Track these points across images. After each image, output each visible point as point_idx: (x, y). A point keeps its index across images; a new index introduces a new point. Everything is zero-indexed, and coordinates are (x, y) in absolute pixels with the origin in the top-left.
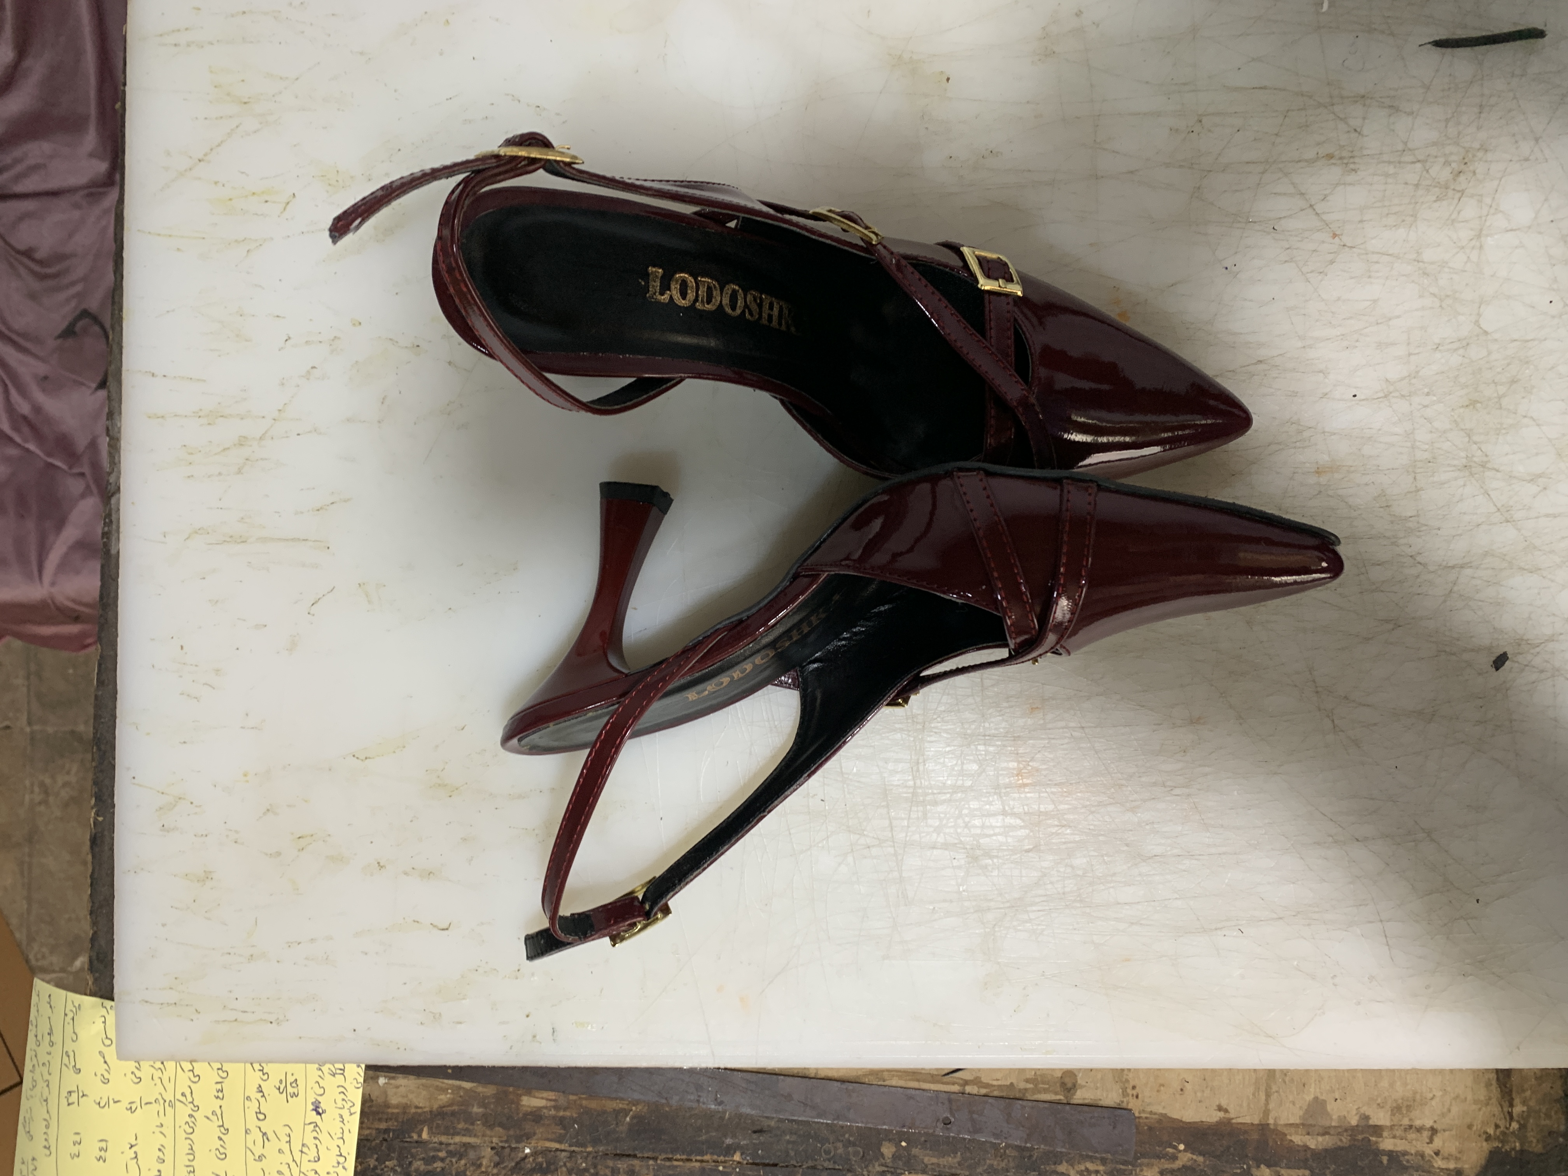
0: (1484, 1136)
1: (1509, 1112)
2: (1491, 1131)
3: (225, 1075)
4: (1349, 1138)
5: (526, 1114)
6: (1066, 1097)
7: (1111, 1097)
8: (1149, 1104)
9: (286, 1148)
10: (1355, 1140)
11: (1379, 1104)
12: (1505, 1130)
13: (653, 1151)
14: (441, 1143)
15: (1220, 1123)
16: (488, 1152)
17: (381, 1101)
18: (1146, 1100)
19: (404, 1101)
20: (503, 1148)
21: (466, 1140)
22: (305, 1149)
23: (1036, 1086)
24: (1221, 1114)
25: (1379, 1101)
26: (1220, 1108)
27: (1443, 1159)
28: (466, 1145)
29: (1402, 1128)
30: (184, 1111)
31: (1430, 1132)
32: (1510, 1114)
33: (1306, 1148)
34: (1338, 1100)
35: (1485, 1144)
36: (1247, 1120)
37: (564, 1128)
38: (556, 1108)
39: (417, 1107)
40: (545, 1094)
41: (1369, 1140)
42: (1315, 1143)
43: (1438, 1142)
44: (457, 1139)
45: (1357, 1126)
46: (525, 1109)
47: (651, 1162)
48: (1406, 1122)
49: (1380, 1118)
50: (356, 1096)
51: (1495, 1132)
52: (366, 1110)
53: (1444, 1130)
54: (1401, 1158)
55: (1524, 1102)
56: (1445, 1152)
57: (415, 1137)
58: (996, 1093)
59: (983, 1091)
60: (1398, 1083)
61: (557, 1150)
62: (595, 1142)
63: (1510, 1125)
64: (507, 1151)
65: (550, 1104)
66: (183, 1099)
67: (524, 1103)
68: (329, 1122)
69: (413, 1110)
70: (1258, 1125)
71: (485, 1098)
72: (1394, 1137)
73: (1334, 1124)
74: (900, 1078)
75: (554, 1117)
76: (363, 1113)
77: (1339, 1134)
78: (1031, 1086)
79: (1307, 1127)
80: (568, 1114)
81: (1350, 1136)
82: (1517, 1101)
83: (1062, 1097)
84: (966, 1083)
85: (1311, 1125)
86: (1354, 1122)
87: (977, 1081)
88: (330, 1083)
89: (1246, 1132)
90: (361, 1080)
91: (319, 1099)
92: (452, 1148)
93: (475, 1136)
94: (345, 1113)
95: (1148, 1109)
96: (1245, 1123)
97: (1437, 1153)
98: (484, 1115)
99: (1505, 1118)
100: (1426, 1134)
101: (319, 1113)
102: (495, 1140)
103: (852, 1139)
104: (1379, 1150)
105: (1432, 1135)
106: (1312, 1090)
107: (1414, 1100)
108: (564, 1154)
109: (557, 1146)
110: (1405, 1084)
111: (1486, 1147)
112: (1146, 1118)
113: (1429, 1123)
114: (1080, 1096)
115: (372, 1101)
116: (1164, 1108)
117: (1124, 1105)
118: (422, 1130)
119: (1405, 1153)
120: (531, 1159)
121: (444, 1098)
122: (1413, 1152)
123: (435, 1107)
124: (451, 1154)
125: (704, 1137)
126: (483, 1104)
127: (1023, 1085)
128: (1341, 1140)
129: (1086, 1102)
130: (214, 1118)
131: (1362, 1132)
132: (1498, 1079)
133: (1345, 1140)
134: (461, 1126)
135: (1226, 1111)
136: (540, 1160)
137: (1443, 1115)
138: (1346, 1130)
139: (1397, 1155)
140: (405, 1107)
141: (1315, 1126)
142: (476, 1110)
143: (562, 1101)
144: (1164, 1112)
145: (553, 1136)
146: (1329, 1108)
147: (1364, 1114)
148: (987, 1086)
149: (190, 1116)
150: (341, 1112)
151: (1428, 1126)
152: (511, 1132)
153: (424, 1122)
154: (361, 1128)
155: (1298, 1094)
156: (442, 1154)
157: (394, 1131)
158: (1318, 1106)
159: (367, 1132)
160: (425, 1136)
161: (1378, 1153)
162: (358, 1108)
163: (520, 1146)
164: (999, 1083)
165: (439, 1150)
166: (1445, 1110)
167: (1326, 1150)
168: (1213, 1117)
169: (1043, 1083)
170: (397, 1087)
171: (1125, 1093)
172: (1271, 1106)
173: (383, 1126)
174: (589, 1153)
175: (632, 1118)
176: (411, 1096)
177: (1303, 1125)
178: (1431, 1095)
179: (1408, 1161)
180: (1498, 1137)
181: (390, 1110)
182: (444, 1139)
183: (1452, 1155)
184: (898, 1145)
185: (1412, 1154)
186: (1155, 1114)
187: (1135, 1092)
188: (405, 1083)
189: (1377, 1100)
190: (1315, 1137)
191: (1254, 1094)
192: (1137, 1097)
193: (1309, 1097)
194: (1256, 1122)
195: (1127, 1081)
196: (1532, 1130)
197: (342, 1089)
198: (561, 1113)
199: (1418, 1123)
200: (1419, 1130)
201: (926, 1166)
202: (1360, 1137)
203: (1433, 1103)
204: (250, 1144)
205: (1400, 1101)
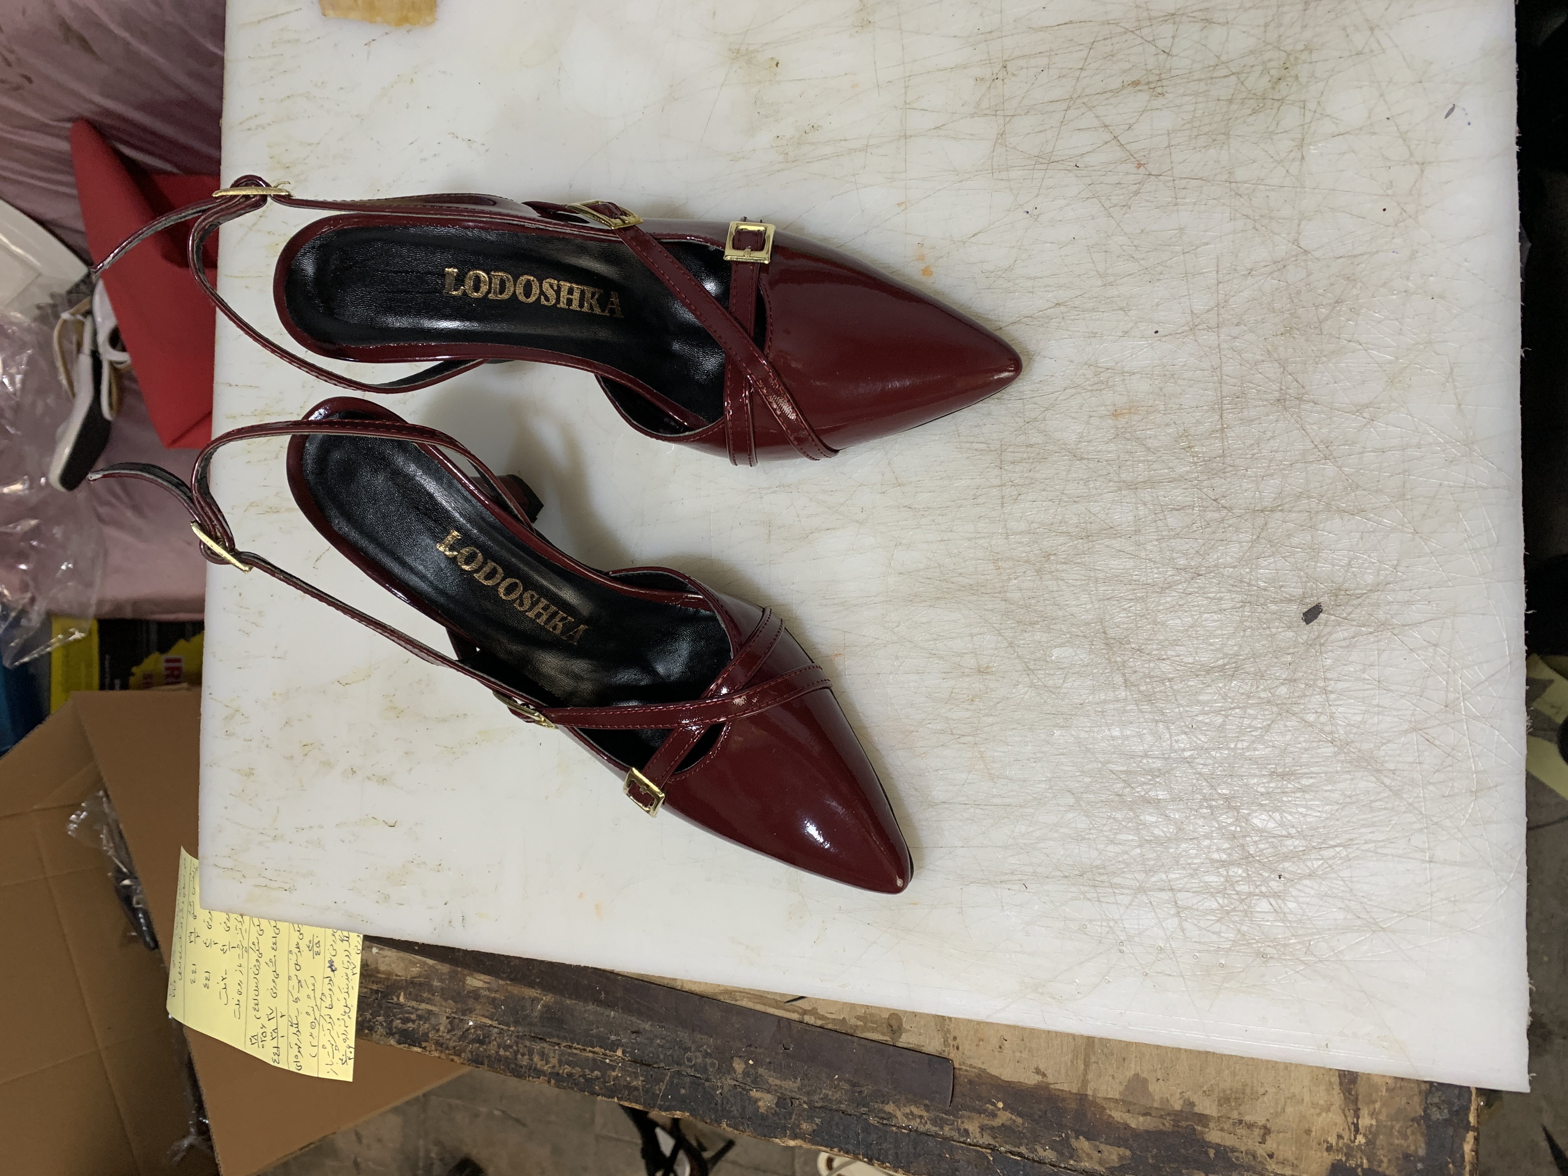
0: (1325, 1145)
1: (1353, 1123)
2: (1333, 1140)
3: (277, 931)
4: (1172, 1123)
5: (469, 992)
6: (892, 1039)
7: (933, 1045)
8: (969, 1058)
9: (311, 994)
10: (1178, 1126)
11: (1204, 1092)
12: (1349, 1142)
13: (558, 1037)
14: (413, 1008)
15: (1037, 1087)
16: (444, 1020)
17: (373, 966)
18: (966, 1052)
19: (389, 969)
20: (454, 1018)
21: (430, 1007)
22: (323, 998)
23: (865, 1024)
24: (1039, 1078)
25: (1205, 1089)
26: (1038, 1071)
27: (1277, 1163)
28: (430, 1012)
29: (1231, 1121)
30: (254, 956)
31: (1262, 1131)
32: (1356, 1126)
33: (1127, 1127)
34: (1161, 1081)
35: (1325, 1154)
36: (1065, 1087)
37: (495, 1008)
38: (489, 989)
39: (397, 975)
40: (483, 977)
41: (1194, 1130)
42: (1136, 1122)
43: (1271, 1144)
44: (423, 1006)
45: (1181, 1111)
46: (468, 987)
47: (557, 1047)
48: (1235, 1115)
49: (1207, 1107)
50: (357, 960)
51: (1337, 1144)
52: (365, 973)
53: (1278, 1132)
54: (1230, 1155)
55: (1372, 1114)
56: (1280, 1155)
57: (395, 999)
58: (830, 1026)
59: (819, 1023)
60: (1227, 1072)
61: (491, 1026)
62: (516, 1023)
63: (1355, 1138)
64: (457, 1021)
65: (486, 986)
66: (253, 947)
67: (467, 982)
68: (339, 978)
69: (394, 977)
70: (1076, 1094)
71: (442, 974)
72: (1222, 1130)
73: (1155, 1105)
74: (750, 999)
75: (488, 997)
76: (362, 975)
77: (1161, 1117)
78: (862, 1023)
79: (1127, 1105)
80: (498, 996)
81: (1173, 1120)
82: (1364, 1112)
83: (888, 1039)
84: (805, 1012)
85: (1130, 1103)
86: (1178, 1107)
87: (813, 1012)
88: (341, 946)
89: (1064, 1100)
90: (360, 947)
91: (333, 959)
92: (419, 1012)
93: (435, 1005)
94: (349, 972)
95: (968, 1062)
96: (1063, 1091)
97: (1271, 1156)
98: (442, 989)
99: (1349, 1129)
100: (1257, 1131)
101: (333, 971)
102: (448, 1010)
103: (709, 1051)
104: (1205, 1141)
105: (1264, 1135)
106: (1133, 1066)
107: (1244, 1093)
108: (496, 1030)
109: (489, 1022)
110: (1234, 1074)
111: (1329, 1159)
112: (966, 1071)
113: (1262, 1121)
114: (905, 1040)
115: (368, 965)
116: (983, 1063)
117: (945, 1055)
118: (399, 995)
119: (1233, 1150)
120: (472, 1031)
121: (415, 970)
122: (1243, 1149)
123: (409, 977)
124: (420, 1017)
125: (595, 1031)
126: (441, 980)
127: (853, 1021)
128: (1164, 1124)
129: (911, 1046)
130: (270, 964)
131: (1187, 1119)
132: (1341, 1084)
133: (1168, 1125)
134: (425, 995)
135: (1044, 1075)
136: (479, 1032)
137: (1277, 1115)
138: (1169, 1114)
139: (1225, 1150)
140: (389, 974)
141: (1135, 1104)
142: (436, 983)
143: (494, 986)
144: (983, 1067)
145: (487, 1014)
146: (1151, 1088)
147: (1189, 1100)
148: (823, 1018)
149: (257, 960)
150: (347, 971)
151: (1260, 1124)
152: (459, 1006)
153: (401, 988)
154: (360, 987)
155: (1118, 1068)
156: (413, 1017)
157: (382, 992)
158: (1138, 1084)
159: (365, 990)
160: (402, 999)
161: (1205, 1145)
162: (358, 970)
163: (465, 1018)
164: (833, 1016)
165: (411, 1013)
166: (1279, 1110)
167: (1147, 1132)
168: (1032, 1080)
169: (872, 1022)
170: (384, 957)
171: (946, 1043)
172: (1090, 1076)
173: (375, 987)
174: (513, 1032)
175: (543, 1006)
176: (393, 966)
177: (1123, 1101)
178: (1262, 1091)
179: (1237, 1158)
180: (1341, 1148)
181: (379, 975)
182: (414, 1004)
183: (1288, 1161)
184: (747, 1063)
185: (1242, 1152)
186: (975, 1068)
187: (955, 1043)
188: (391, 954)
189: (1202, 1087)
190: (1136, 1115)
191: (1072, 1062)
192: (958, 1048)
193: (1130, 1074)
194: (1075, 1091)
195: (949, 1031)
196: (1383, 1149)
197: (347, 953)
198: (493, 995)
199: (1248, 1118)
200: (1250, 1126)
201: (770, 1085)
202: (1183, 1124)
203: (1266, 1098)
204: (291, 989)
205: (1228, 1092)
